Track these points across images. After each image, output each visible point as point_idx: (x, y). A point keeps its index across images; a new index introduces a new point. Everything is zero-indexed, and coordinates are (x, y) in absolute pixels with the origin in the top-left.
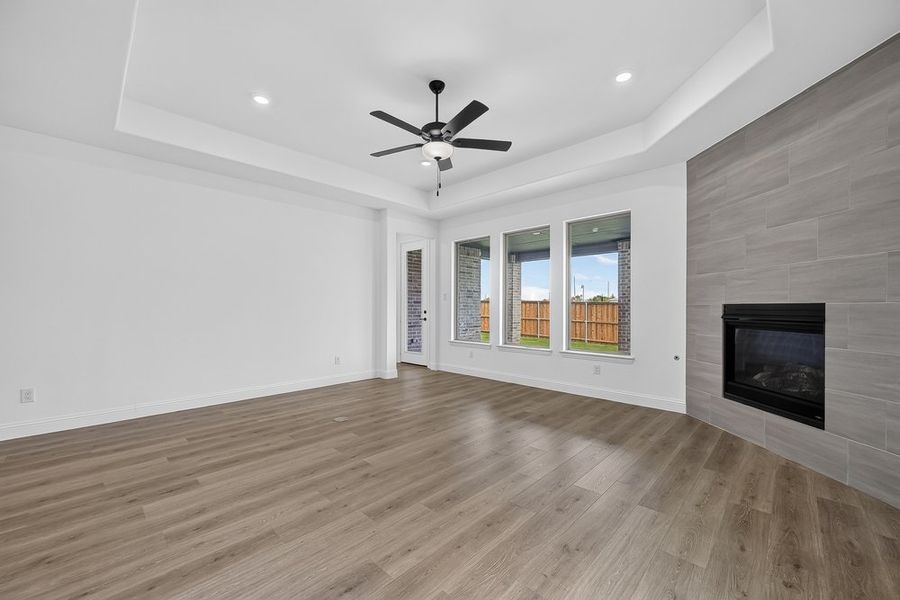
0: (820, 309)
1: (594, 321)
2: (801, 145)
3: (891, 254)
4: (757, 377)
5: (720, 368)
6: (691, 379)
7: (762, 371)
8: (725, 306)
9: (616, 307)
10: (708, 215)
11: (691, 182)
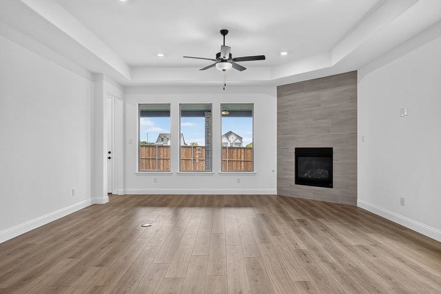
0: (331, 149)
1: (162, 157)
2: (326, 94)
3: (351, 134)
4: (306, 175)
5: (294, 173)
6: (279, 179)
7: (307, 172)
8: (296, 148)
9: (204, 149)
10: (288, 111)
11: (279, 96)
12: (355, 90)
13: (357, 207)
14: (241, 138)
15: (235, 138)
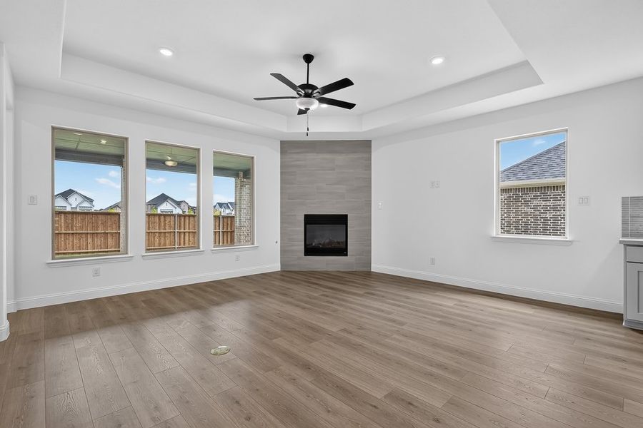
0: (345, 216)
3: (366, 201)
6: (283, 252)
8: (305, 215)
10: (296, 172)
11: (282, 152)
12: (370, 159)
13: (370, 272)
14: (91, 201)
15: (80, 199)
